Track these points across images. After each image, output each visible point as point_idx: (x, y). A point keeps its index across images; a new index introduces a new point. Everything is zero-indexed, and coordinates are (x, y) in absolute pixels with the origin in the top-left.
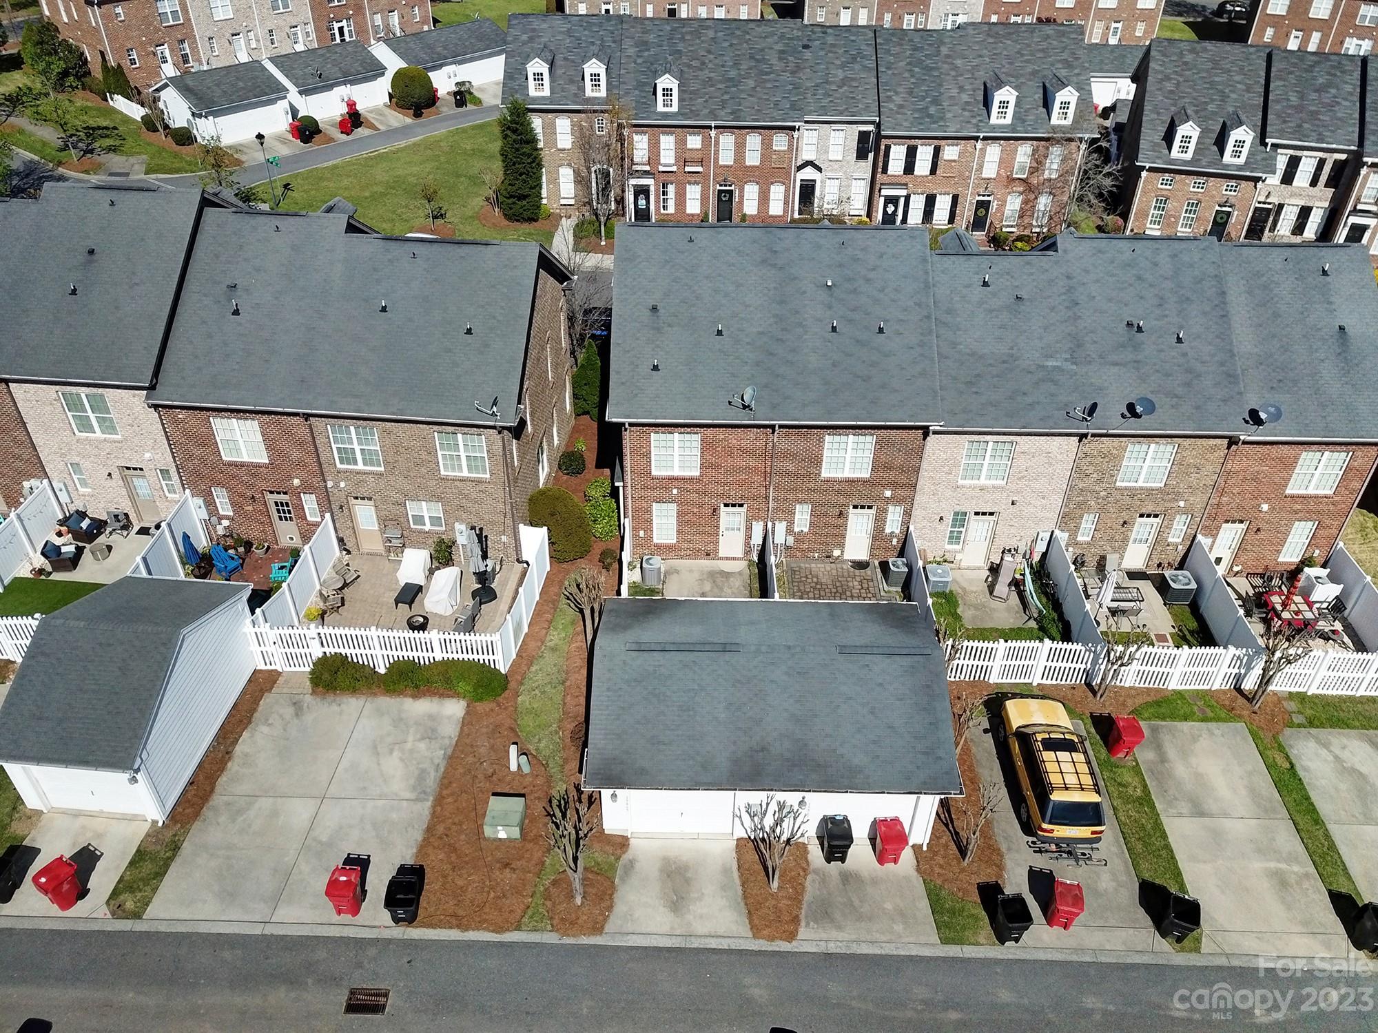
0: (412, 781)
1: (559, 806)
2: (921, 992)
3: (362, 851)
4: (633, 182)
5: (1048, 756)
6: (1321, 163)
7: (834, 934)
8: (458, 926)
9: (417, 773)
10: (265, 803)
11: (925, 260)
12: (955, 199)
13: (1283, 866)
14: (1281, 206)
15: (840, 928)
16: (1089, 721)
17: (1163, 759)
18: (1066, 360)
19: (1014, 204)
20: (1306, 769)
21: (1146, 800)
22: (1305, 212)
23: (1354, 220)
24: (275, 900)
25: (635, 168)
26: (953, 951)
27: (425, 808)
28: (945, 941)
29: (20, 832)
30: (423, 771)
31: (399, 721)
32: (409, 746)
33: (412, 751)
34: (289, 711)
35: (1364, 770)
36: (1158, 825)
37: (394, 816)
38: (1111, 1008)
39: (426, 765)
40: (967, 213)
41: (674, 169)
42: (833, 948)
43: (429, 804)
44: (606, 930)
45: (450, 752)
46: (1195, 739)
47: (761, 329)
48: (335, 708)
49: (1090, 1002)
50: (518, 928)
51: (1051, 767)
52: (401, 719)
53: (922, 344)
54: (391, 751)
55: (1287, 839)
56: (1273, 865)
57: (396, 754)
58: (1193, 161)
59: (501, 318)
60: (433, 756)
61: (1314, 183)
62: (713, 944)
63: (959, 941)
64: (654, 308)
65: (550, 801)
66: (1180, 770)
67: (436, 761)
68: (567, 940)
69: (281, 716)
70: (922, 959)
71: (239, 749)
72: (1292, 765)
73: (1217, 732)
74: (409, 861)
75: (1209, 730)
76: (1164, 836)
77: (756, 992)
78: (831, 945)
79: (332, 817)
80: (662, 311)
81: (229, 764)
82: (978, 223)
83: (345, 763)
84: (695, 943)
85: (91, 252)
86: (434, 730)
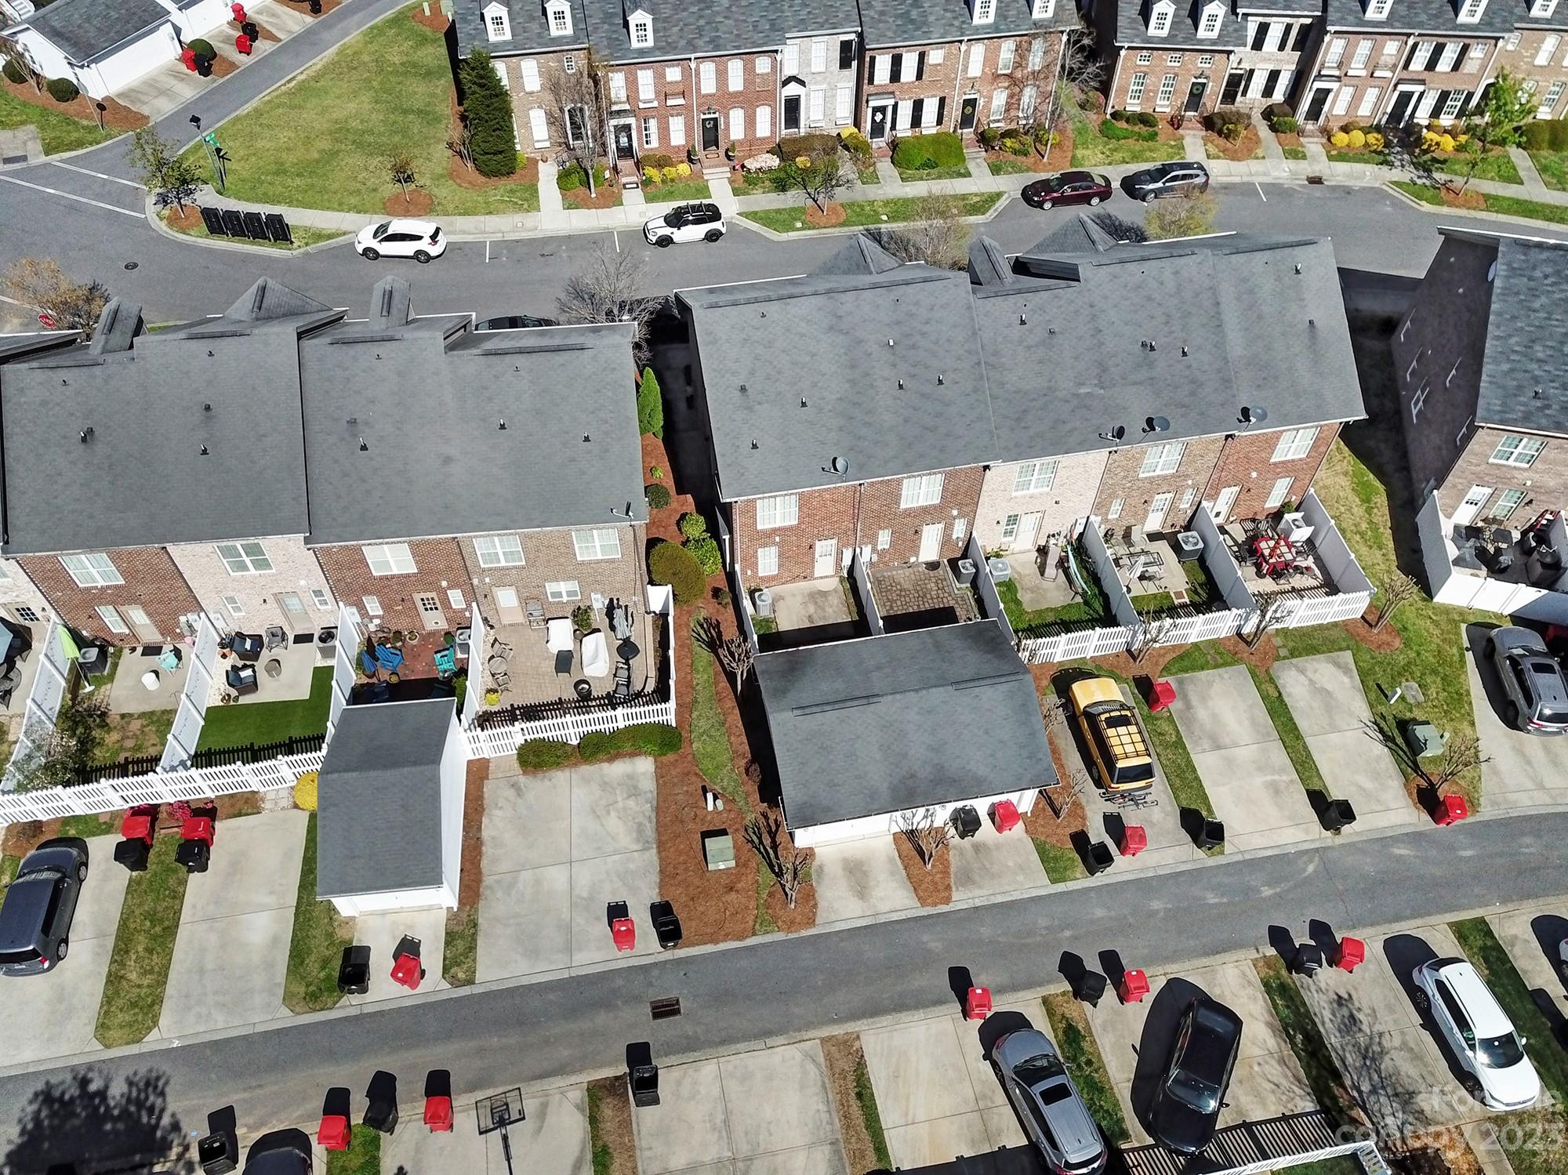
0: (634, 835)
1: (754, 833)
2: (1042, 922)
3: (618, 899)
4: (613, 122)
5: (1111, 732)
6: (1289, 27)
7: (977, 892)
8: (711, 942)
9: (635, 826)
10: (526, 876)
11: (969, 308)
12: (942, 101)
13: (1276, 777)
14: (1252, 72)
15: (980, 887)
16: (1132, 684)
17: (1188, 706)
18: (1095, 385)
19: (1000, 99)
20: (1289, 695)
21: (1179, 744)
22: (1274, 76)
23: (1318, 85)
24: (569, 950)
25: (615, 108)
26: (1060, 887)
27: (652, 855)
28: (1053, 881)
29: (346, 937)
30: (640, 824)
31: (605, 785)
32: (620, 805)
33: (625, 809)
34: (510, 793)
35: (1329, 687)
36: (1190, 764)
37: (632, 866)
38: (1170, 906)
39: (641, 819)
40: (954, 113)
41: (655, 104)
42: (978, 903)
43: (654, 851)
44: (817, 922)
45: (655, 803)
46: (1210, 684)
47: (838, 396)
48: (547, 783)
49: (1156, 905)
50: (754, 934)
51: (1114, 741)
52: (606, 783)
53: (976, 390)
54: (608, 813)
55: (1279, 756)
56: (1269, 778)
57: (613, 814)
58: (1170, 38)
59: (612, 421)
60: (643, 809)
61: (1282, 47)
62: (895, 917)
63: (1064, 880)
64: (743, 389)
65: (746, 830)
66: (1202, 713)
67: (647, 814)
68: (791, 936)
69: (506, 799)
70: (1040, 898)
71: (486, 834)
72: (1280, 694)
73: (1226, 676)
74: (657, 900)
75: (1220, 675)
76: (1194, 770)
77: (933, 945)
78: (977, 900)
79: (584, 877)
80: (750, 391)
81: (484, 848)
82: (966, 121)
83: (575, 831)
84: (882, 919)
85: (208, 408)
86: (635, 788)
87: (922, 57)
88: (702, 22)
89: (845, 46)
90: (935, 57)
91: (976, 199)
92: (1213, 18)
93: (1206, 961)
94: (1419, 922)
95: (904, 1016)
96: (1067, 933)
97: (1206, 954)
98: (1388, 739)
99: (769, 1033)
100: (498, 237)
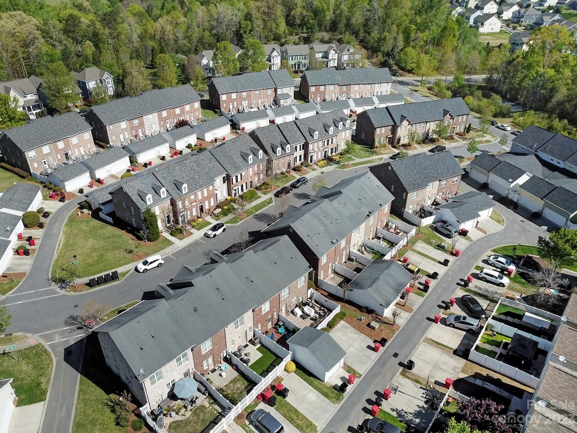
0: (356, 334)
3: (367, 345)
5: (409, 267)
6: (300, 146)
11: (331, 204)
12: (246, 183)
14: (296, 157)
18: (358, 210)
19: (256, 179)
20: (419, 251)
22: (300, 156)
23: (310, 155)
24: (369, 358)
25: (181, 210)
26: (425, 297)
27: (363, 335)
28: (423, 297)
30: (354, 332)
31: (340, 330)
32: (347, 331)
33: (349, 331)
35: (423, 247)
37: (362, 339)
38: (441, 289)
40: (249, 185)
41: (190, 206)
42: (417, 307)
44: (401, 326)
45: (352, 327)
46: (408, 255)
47: (324, 229)
49: (439, 291)
50: (394, 335)
53: (342, 219)
57: (348, 333)
58: (282, 155)
59: (294, 252)
60: (352, 329)
61: (300, 150)
62: (410, 317)
64: (308, 236)
68: (399, 331)
70: (424, 301)
73: (409, 253)
77: (419, 317)
79: (357, 346)
82: (251, 186)
83: (345, 340)
84: (408, 319)
85: (218, 289)
86: (346, 327)
87: (241, 174)
88: (195, 183)
89: (224, 178)
90: (243, 174)
91: (268, 201)
92: (279, 151)
93: (454, 294)
94: (471, 271)
95: (429, 329)
96: (434, 303)
97: (453, 293)
98: (439, 249)
99: (415, 347)
100: (171, 253)
